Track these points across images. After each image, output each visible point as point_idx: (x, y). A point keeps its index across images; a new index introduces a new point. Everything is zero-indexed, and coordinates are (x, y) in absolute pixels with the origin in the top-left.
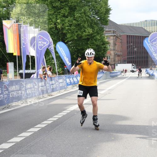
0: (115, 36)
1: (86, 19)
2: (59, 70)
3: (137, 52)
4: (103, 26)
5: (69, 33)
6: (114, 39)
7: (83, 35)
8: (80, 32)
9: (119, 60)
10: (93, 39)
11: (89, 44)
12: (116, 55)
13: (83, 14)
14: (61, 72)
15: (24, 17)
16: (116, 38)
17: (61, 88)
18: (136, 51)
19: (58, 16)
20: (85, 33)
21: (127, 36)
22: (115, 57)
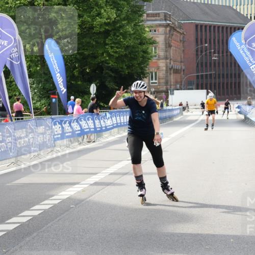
0: (168, 25)
2: (38, 103)
3: (219, 63)
4: (141, 3)
6: (165, 33)
7: (95, 23)
8: (89, 17)
9: (176, 82)
10: (118, 34)
11: (107, 44)
14: (44, 109)
16: (170, 31)
17: (42, 146)
18: (217, 62)
20: (100, 20)
21: (197, 26)
22: (168, 74)
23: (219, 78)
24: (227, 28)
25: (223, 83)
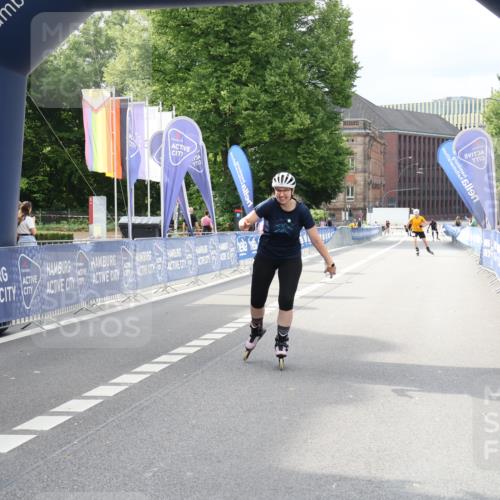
0: (368, 134)
1: (295, 89)
2: (221, 219)
3: (424, 178)
4: (337, 109)
5: (250, 124)
6: (365, 143)
7: (287, 129)
8: (280, 122)
9: (375, 199)
10: (312, 142)
11: (299, 154)
12: (369, 184)
13: (287, 78)
14: (227, 225)
15: (135, 82)
16: (369, 141)
17: (224, 265)
18: (422, 176)
19: (224, 82)
21: (400, 136)
22: (367, 189)
24: (434, 139)
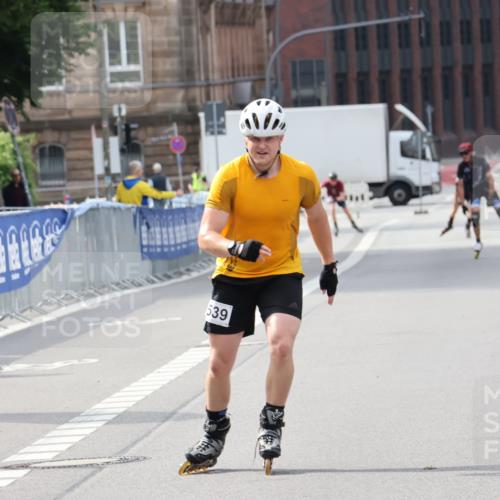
22: (194, 30)
23: (447, 41)
25: (468, 69)
